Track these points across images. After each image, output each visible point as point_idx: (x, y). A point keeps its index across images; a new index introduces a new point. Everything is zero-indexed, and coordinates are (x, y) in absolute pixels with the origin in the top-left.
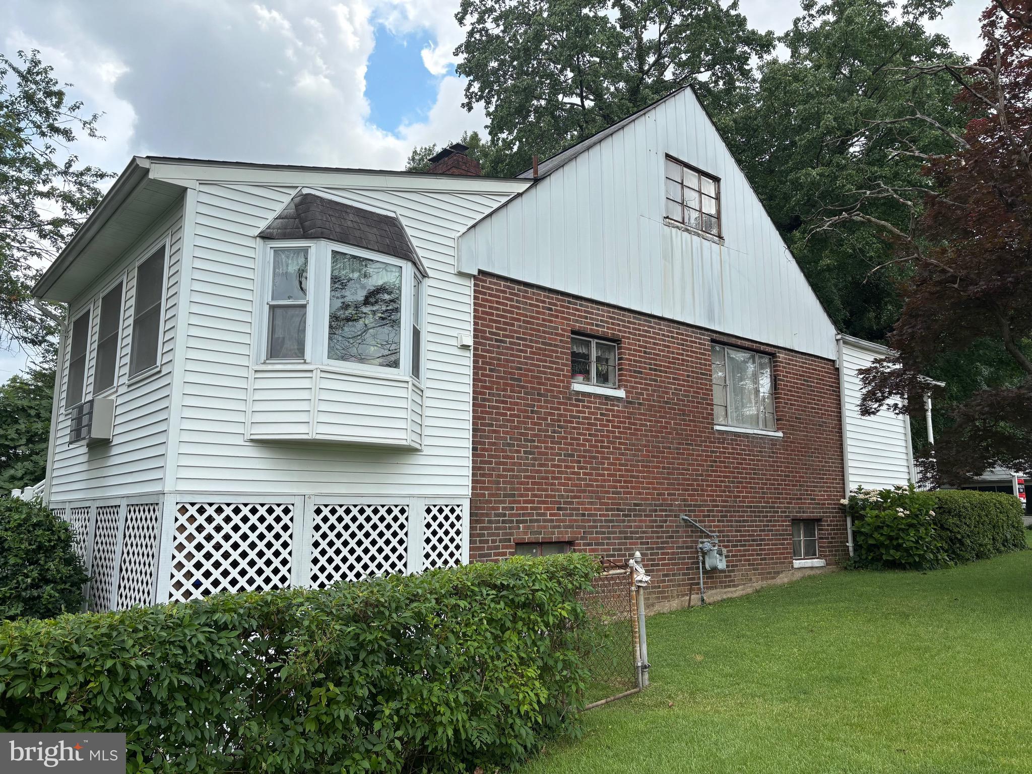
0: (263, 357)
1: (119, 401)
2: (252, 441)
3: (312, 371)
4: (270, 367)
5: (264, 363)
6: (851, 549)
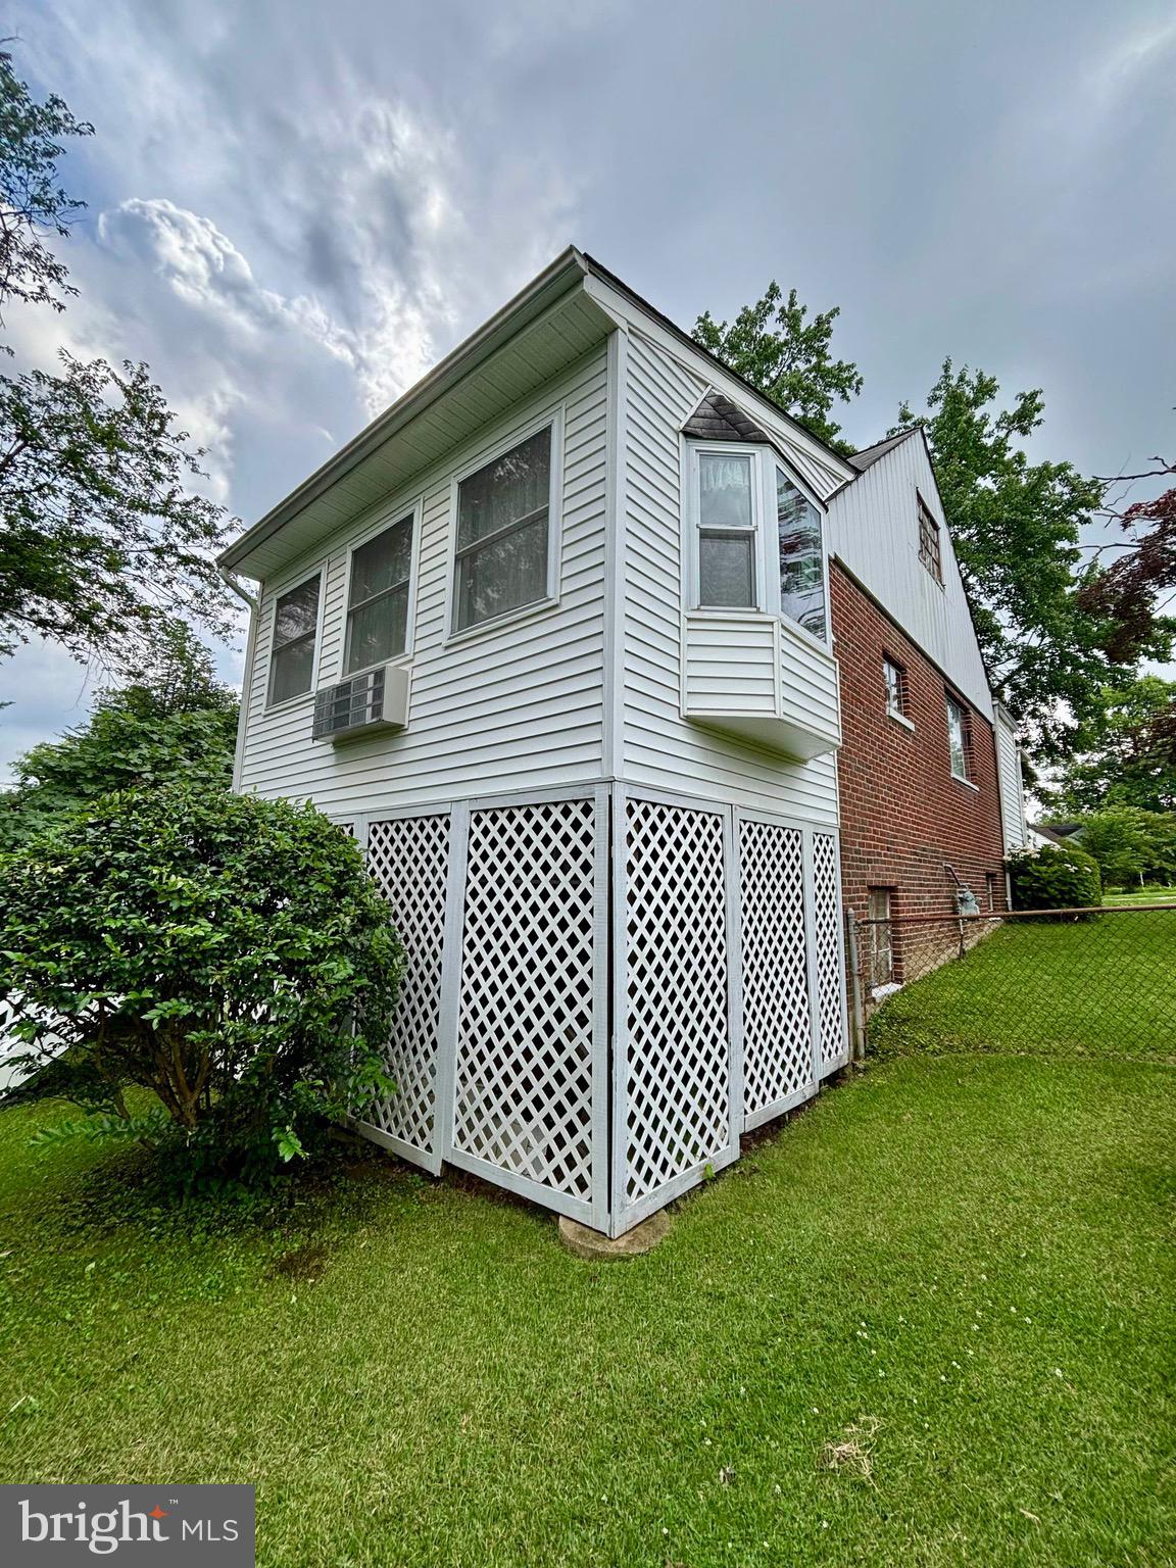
0: (696, 602)
1: (418, 673)
2: (688, 719)
3: (772, 623)
4: (707, 615)
5: (698, 609)
6: (1010, 903)
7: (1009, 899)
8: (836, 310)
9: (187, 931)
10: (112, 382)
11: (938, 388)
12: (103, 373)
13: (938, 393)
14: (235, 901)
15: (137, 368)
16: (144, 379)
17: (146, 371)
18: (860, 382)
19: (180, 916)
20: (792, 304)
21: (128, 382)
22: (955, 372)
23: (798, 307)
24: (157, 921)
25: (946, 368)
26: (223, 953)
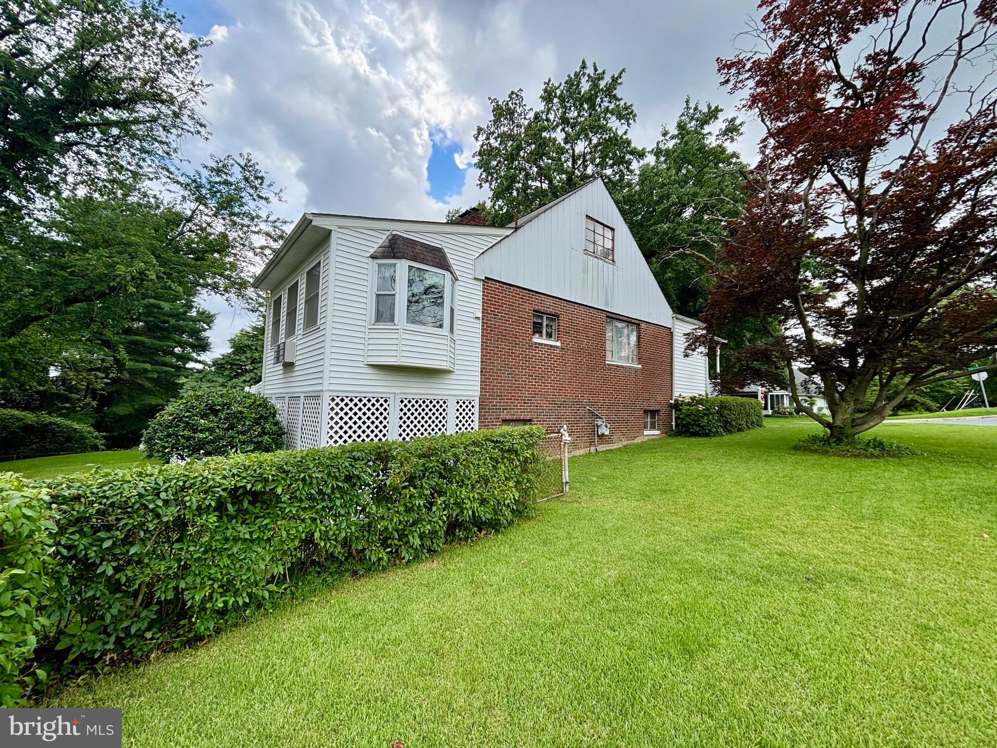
0: (373, 322)
1: (299, 343)
2: (368, 365)
3: (398, 329)
4: (376, 327)
5: (374, 325)
6: (674, 426)
7: (674, 423)
8: (624, 70)
9: (201, 435)
10: (236, 165)
11: (683, 115)
12: (231, 161)
13: (683, 118)
14: (218, 427)
15: (246, 156)
16: (249, 161)
17: (250, 157)
18: (635, 116)
19: (201, 431)
20: (596, 70)
21: (243, 163)
22: (692, 105)
23: (600, 71)
24: (194, 433)
25: (687, 102)
26: (212, 441)
